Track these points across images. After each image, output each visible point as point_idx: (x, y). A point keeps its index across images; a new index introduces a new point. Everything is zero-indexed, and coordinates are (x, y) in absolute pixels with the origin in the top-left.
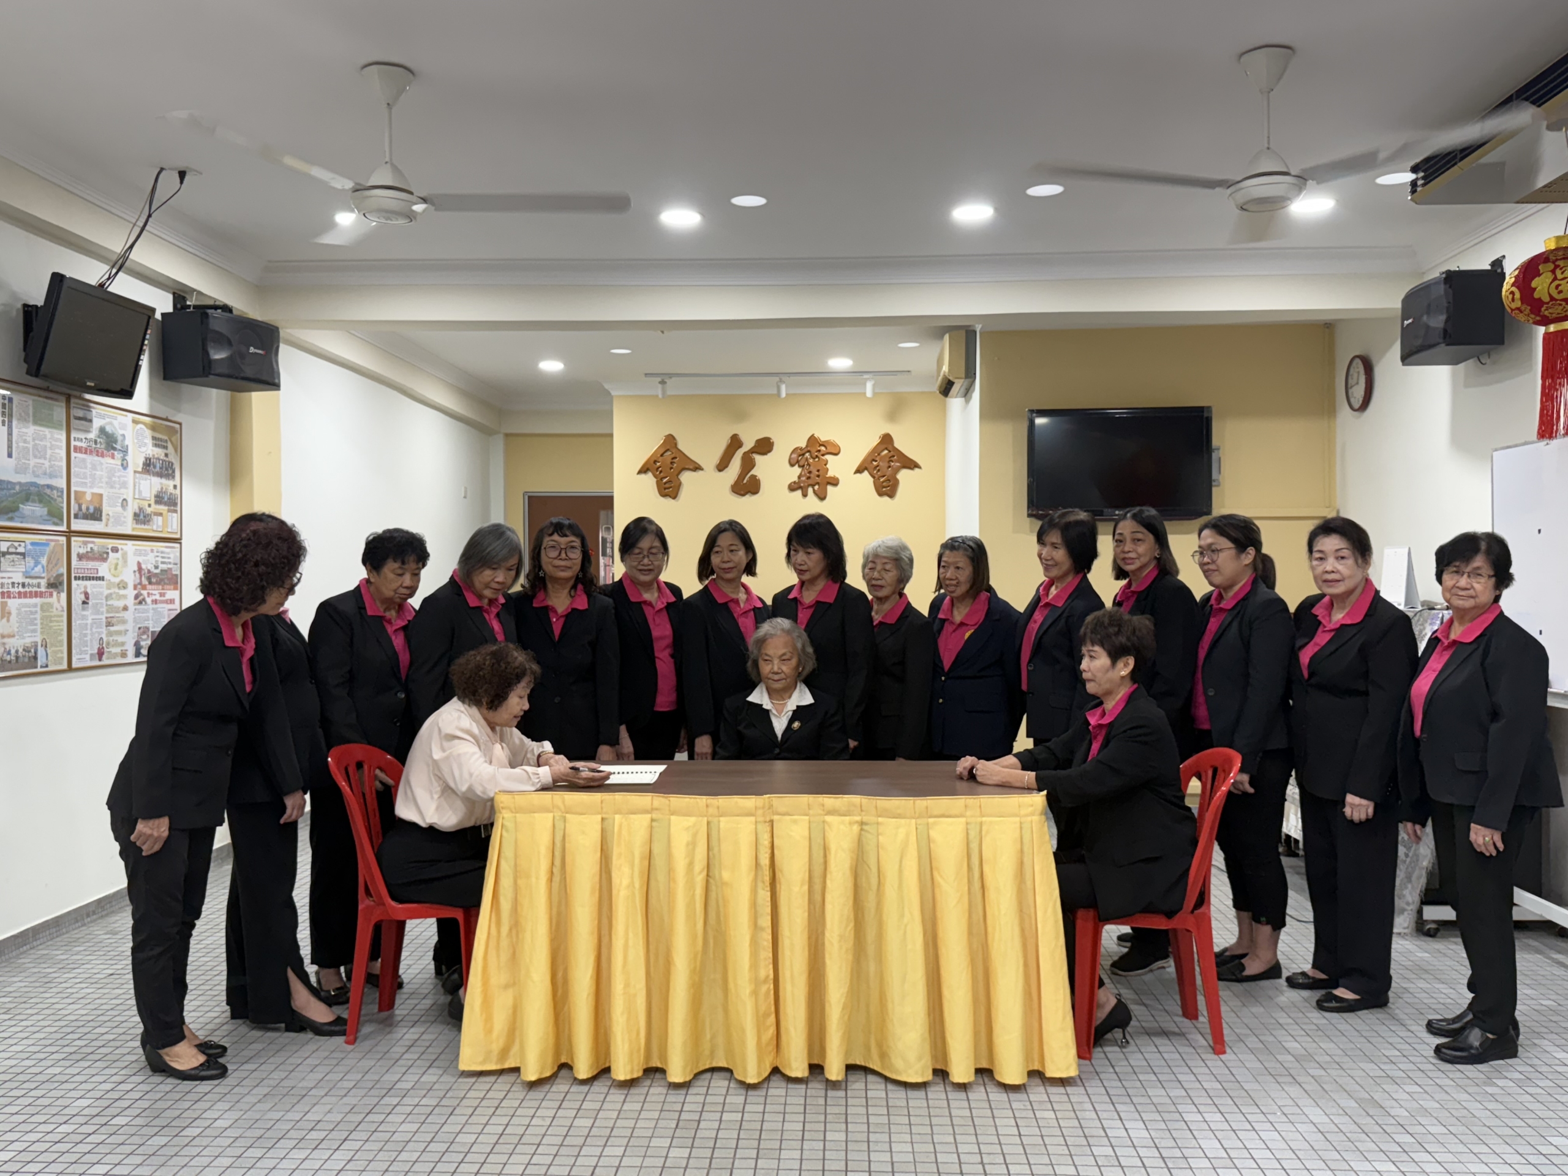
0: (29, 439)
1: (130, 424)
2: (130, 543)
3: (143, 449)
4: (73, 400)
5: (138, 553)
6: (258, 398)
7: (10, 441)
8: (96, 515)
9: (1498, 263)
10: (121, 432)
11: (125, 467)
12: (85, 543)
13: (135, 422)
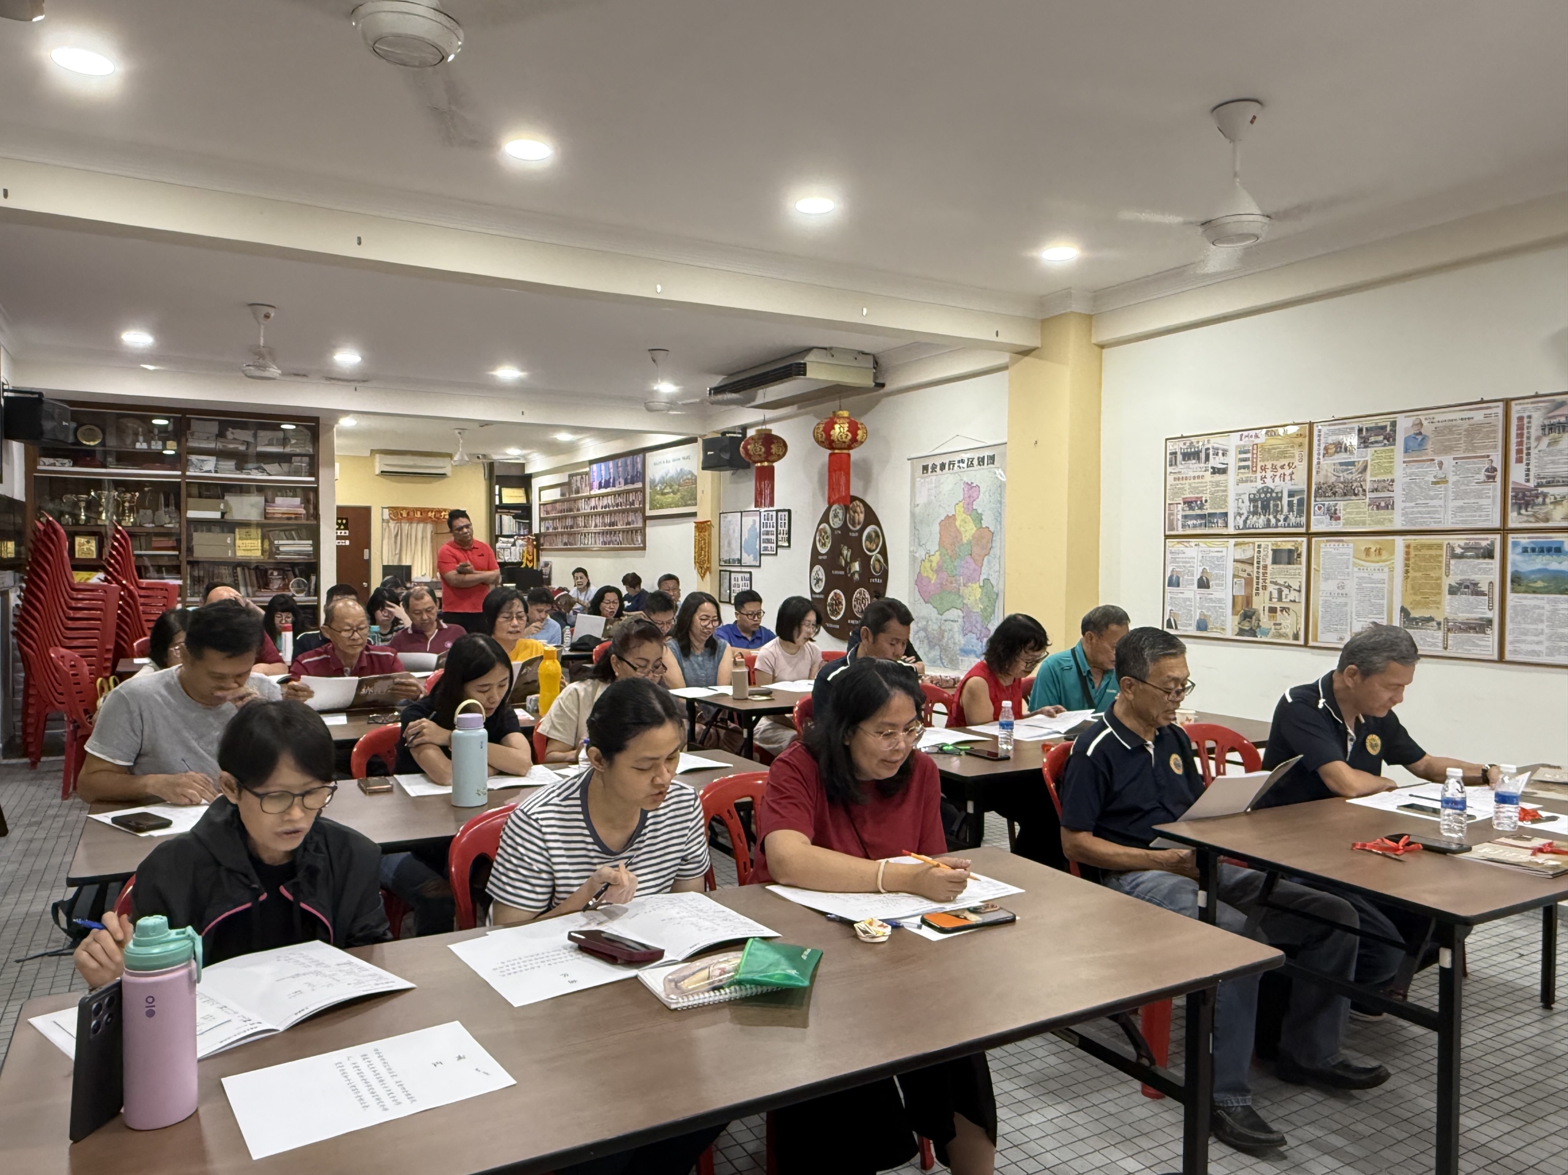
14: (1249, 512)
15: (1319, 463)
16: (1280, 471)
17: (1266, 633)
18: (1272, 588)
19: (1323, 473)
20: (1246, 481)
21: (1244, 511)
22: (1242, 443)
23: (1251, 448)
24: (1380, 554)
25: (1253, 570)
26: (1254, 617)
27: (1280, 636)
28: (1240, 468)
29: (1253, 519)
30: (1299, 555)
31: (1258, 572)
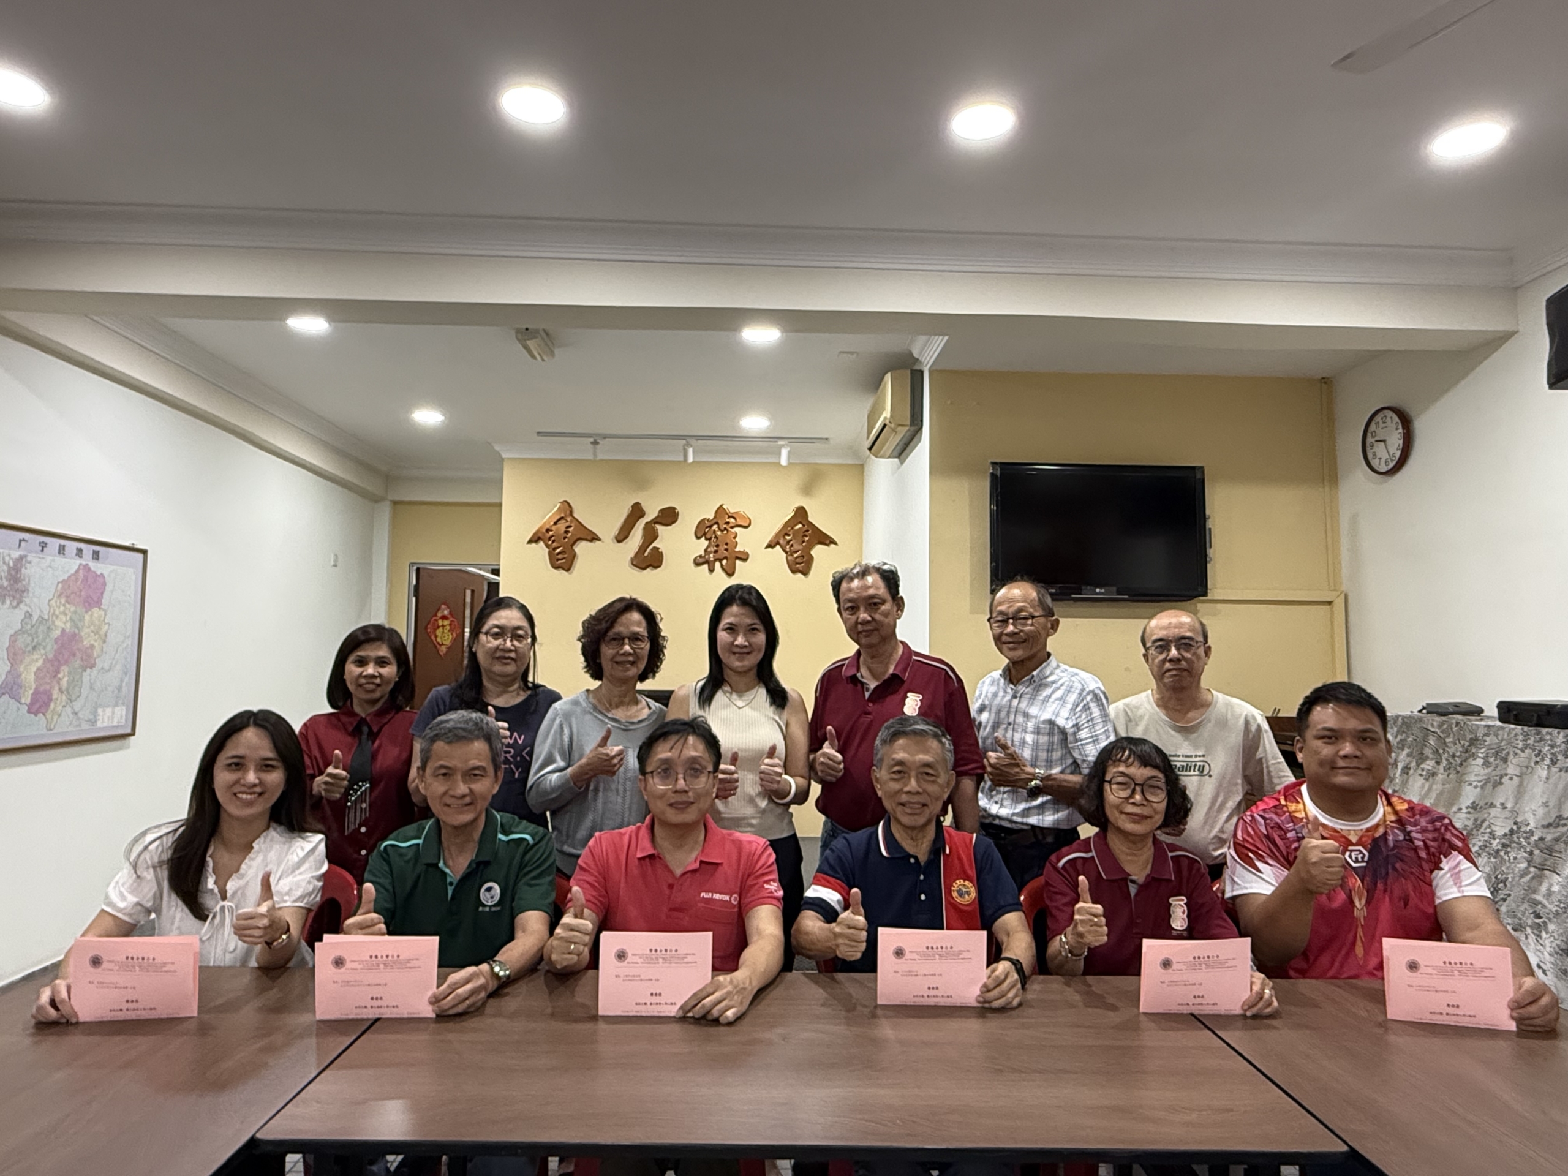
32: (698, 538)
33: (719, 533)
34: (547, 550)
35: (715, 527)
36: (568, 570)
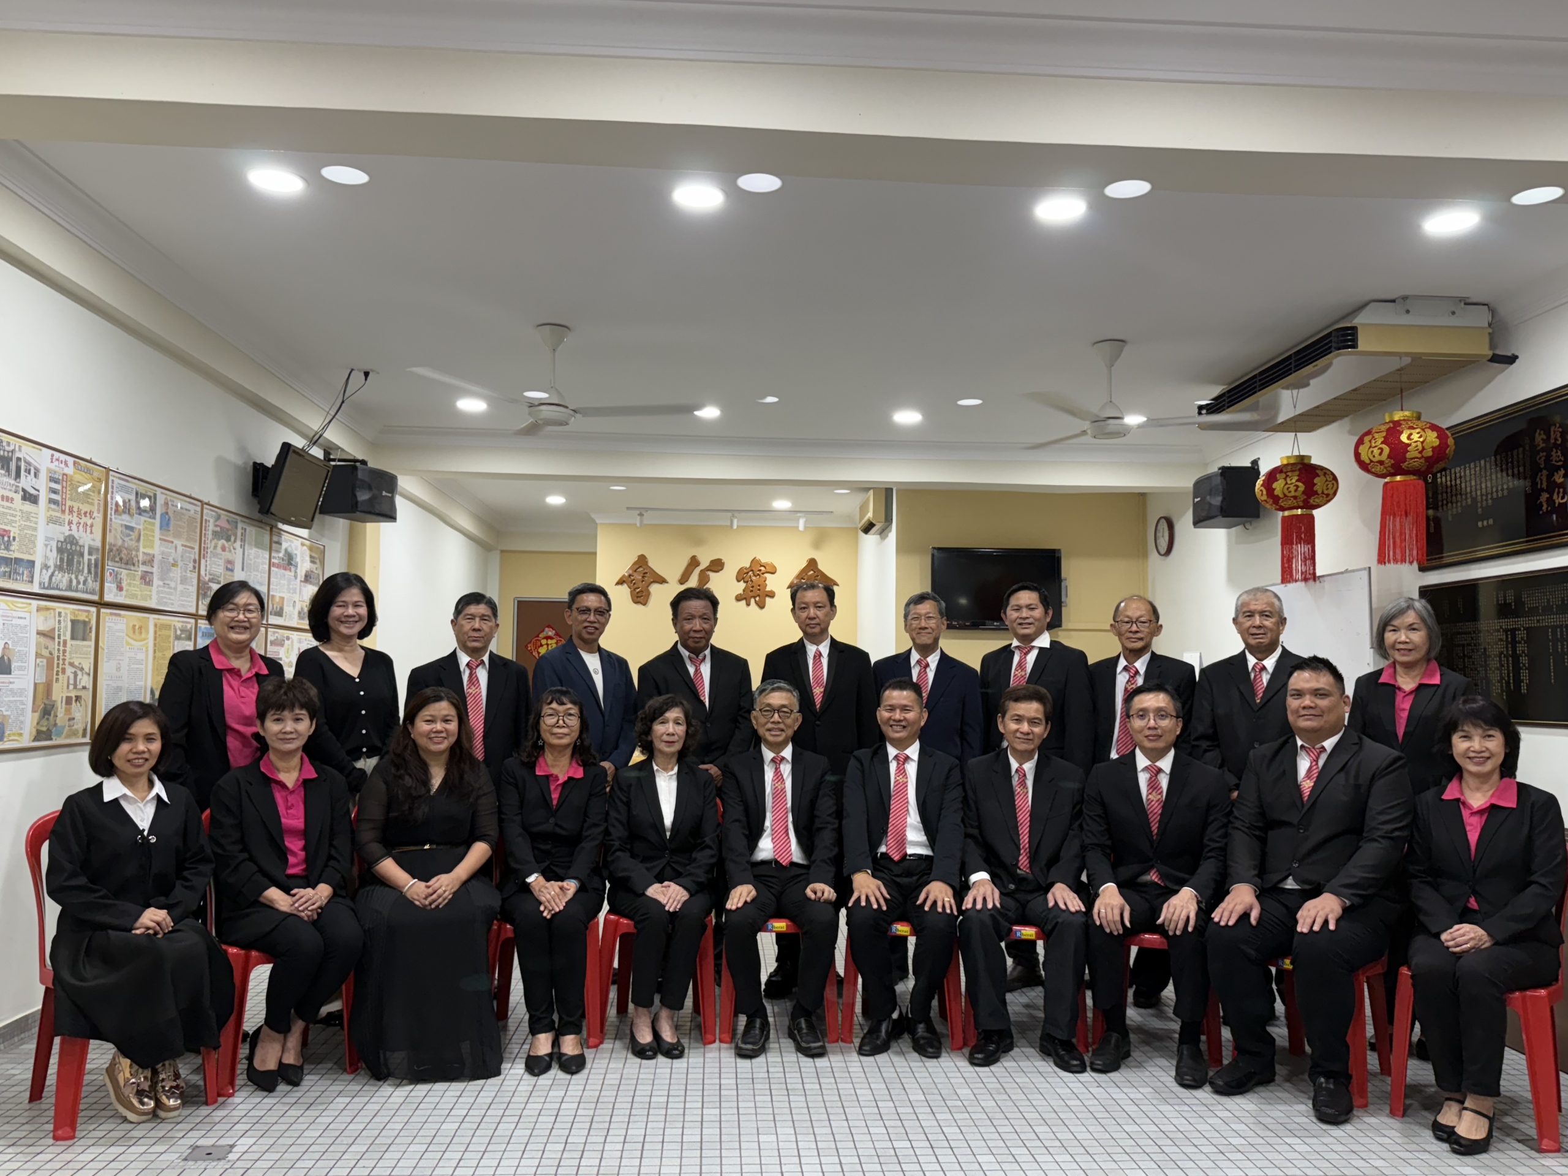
0: (251, 557)
1: (299, 544)
2: (295, 633)
3: (305, 565)
4: (274, 529)
5: (300, 641)
6: (370, 526)
7: (243, 559)
8: (279, 613)
9: (1255, 462)
10: (295, 552)
11: (296, 577)
12: (274, 633)
13: (303, 545)
14: (56, 566)
15: (111, 519)
16: (84, 520)
17: (59, 734)
18: (69, 671)
19: (113, 531)
20: (55, 522)
21: (51, 563)
22: (53, 466)
23: (61, 478)
24: (141, 633)
25: (54, 646)
26: (52, 713)
27: (74, 734)
28: (51, 501)
29: (58, 576)
30: (91, 628)
31: (59, 650)
32: (739, 581)
33: (754, 578)
34: (629, 590)
35: (751, 573)
36: (644, 604)
